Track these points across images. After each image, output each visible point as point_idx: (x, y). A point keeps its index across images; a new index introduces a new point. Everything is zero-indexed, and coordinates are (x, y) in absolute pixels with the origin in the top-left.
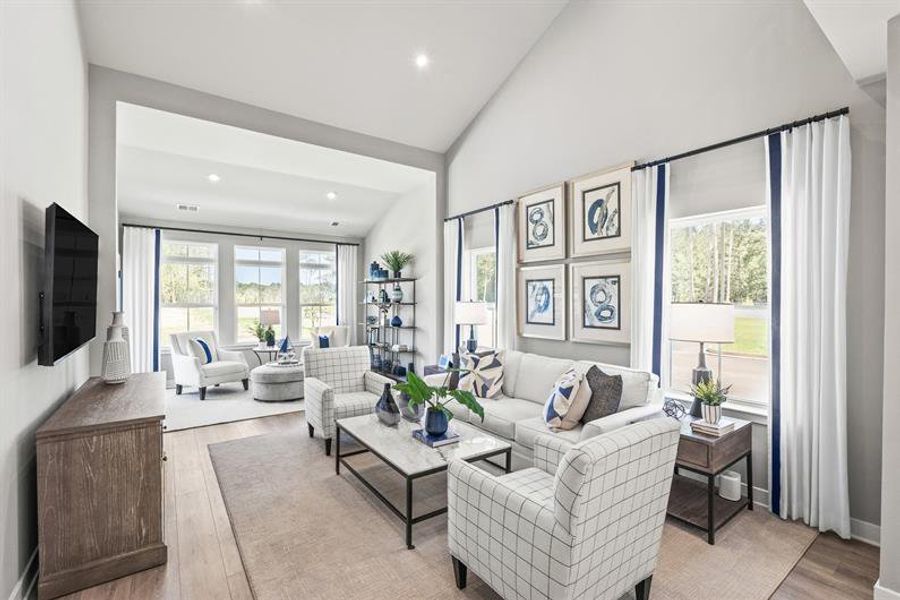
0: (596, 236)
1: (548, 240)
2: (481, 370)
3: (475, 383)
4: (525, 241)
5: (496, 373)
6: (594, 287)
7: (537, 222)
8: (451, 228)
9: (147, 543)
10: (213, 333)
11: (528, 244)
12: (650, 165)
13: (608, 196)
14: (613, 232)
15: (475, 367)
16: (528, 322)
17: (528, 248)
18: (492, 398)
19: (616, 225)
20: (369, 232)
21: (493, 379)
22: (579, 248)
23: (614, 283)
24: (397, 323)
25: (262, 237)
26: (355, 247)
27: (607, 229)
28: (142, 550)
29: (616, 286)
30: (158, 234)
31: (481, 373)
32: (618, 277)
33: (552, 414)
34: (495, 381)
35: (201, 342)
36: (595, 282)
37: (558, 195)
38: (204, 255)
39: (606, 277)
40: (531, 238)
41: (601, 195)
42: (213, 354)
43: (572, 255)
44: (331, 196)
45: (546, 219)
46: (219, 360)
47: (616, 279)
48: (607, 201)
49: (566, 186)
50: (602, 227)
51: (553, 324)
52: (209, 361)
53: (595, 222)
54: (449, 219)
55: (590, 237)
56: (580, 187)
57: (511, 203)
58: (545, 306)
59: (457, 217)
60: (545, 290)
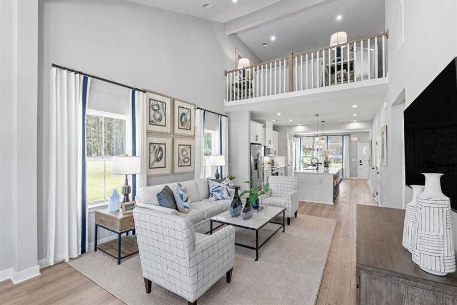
0: (183, 127)
6: (182, 149)
7: (156, 111)
13: (187, 113)
14: (188, 128)
19: (190, 125)
22: (177, 131)
29: (190, 149)
36: (183, 147)
39: (187, 145)
45: (161, 111)
47: (190, 146)
49: (173, 100)
50: (185, 124)
51: (165, 167)
53: (183, 121)
54: (65, 68)
55: (180, 127)
56: (177, 104)
57: (144, 92)
58: (161, 157)
59: (81, 73)
60: (160, 149)
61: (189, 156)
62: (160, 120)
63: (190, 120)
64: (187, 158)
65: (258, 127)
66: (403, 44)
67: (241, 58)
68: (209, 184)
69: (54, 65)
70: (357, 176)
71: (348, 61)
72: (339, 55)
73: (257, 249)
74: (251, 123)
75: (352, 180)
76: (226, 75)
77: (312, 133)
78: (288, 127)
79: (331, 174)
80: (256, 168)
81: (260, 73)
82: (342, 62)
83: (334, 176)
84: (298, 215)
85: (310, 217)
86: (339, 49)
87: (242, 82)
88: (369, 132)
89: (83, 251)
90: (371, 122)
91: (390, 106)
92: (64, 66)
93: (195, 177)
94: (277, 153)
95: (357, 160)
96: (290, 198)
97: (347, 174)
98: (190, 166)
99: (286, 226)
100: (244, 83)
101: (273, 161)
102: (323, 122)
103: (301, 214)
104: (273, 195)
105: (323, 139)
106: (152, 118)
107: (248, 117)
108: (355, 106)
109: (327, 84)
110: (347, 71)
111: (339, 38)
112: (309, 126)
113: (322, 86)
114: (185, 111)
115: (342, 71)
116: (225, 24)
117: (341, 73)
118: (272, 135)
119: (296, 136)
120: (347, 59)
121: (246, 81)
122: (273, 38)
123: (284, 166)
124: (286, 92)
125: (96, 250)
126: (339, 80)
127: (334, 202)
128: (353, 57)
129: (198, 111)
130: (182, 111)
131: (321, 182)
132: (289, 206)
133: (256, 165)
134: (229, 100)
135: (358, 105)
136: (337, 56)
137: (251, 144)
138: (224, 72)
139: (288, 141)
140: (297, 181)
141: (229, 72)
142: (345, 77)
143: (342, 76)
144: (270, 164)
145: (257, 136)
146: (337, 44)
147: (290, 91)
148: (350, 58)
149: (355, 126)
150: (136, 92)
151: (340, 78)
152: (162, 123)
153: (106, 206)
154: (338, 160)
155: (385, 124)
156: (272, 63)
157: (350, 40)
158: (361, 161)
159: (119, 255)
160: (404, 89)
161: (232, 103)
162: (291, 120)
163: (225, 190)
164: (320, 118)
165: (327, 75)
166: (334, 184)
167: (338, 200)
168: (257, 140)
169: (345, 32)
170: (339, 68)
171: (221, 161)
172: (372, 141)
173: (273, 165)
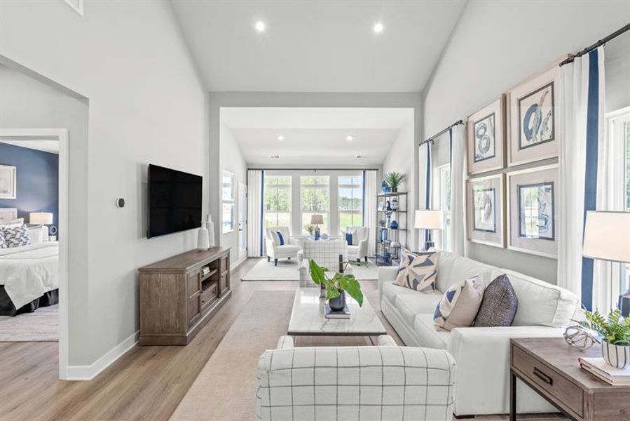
0: (531, 142)
1: (491, 153)
2: (415, 266)
3: (408, 277)
4: (473, 154)
5: (429, 270)
7: (482, 136)
8: (423, 150)
9: (179, 332)
10: (287, 228)
11: (475, 158)
12: (580, 55)
13: (542, 99)
14: (547, 136)
15: (410, 263)
16: (475, 229)
17: (475, 162)
18: (422, 291)
19: (550, 128)
20: (385, 159)
21: (425, 275)
22: (516, 157)
23: (547, 190)
24: (395, 226)
25: (315, 170)
26: (375, 171)
27: (542, 133)
28: (177, 335)
29: (550, 194)
30: (263, 172)
31: (414, 269)
32: (552, 183)
33: (438, 315)
34: (425, 277)
35: (278, 233)
36: (530, 190)
37: (497, 108)
38: (285, 183)
39: (540, 185)
40: (478, 152)
41: (536, 99)
42: (285, 240)
43: (510, 165)
44: (350, 138)
45: (489, 133)
46: (289, 243)
47: (550, 186)
48: (541, 105)
49: (505, 99)
50: (537, 133)
51: (495, 232)
52: (282, 243)
53: (530, 128)
55: (525, 143)
56: (516, 96)
60: (488, 199)
62: (487, 148)
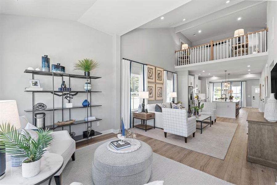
17: (148, 78)
36: (159, 88)
49: (155, 67)
51: (153, 97)
53: (159, 76)
54: (126, 59)
55: (158, 79)
56: (157, 69)
57: (147, 65)
58: (151, 93)
59: (130, 60)
60: (151, 89)
61: (161, 92)
62: (151, 76)
63: (161, 76)
64: (160, 93)
65: (192, 78)
66: (273, 40)
67: (183, 44)
68: (172, 105)
69: (123, 59)
70: (251, 106)
71: (245, 44)
72: (239, 40)
73: (201, 129)
74: (189, 77)
75: (247, 108)
76: (175, 53)
77: (221, 81)
78: (207, 77)
79: (235, 102)
80: (191, 99)
81: (194, 51)
82: (241, 44)
83: (236, 103)
84: (216, 121)
85: (223, 123)
86: (239, 38)
87: (184, 56)
88: (259, 79)
89: (130, 127)
90: (260, 73)
91: (269, 67)
92: (125, 58)
93: (163, 102)
94: (200, 91)
95: (251, 96)
96: (213, 112)
97: (244, 105)
98: (161, 97)
99: (212, 125)
100: (185, 56)
101: (198, 96)
102: (229, 74)
103: (218, 121)
104: (202, 111)
105: (229, 84)
106: (149, 76)
107: (187, 73)
108: (249, 66)
109: (232, 56)
110: (244, 48)
111: (239, 32)
112: (221, 76)
113: (230, 57)
114: (160, 72)
115: (241, 49)
116: (175, 28)
117: (240, 50)
118: (198, 82)
119: (210, 82)
120: (244, 43)
121: (186, 55)
122: (200, 32)
123: (205, 99)
124: (209, 60)
125: (133, 127)
126: (239, 53)
127: (236, 117)
128: (248, 42)
129: (165, 71)
130: (159, 72)
131: (228, 106)
132: (212, 116)
133: (191, 97)
134: (177, 65)
135: (251, 65)
136: (238, 41)
137: (189, 87)
138: (174, 51)
139: (207, 85)
140: (216, 104)
141: (177, 51)
142: (243, 51)
143: (241, 51)
144: (196, 97)
145: (191, 83)
146: (238, 35)
147: (211, 60)
148: (246, 42)
149: (250, 76)
150: (145, 65)
151: (240, 52)
152: (152, 78)
153: (137, 111)
154: (238, 97)
155: (267, 76)
156: (201, 46)
157: (246, 33)
158: (254, 97)
159: (146, 129)
160: (273, 61)
161: (178, 67)
162: (209, 74)
163: (180, 107)
164: (227, 73)
165: (232, 51)
166: (236, 108)
167: (238, 116)
168: (191, 85)
169: (243, 29)
170: (239, 47)
171: (175, 95)
172: (261, 84)
173: (198, 98)
